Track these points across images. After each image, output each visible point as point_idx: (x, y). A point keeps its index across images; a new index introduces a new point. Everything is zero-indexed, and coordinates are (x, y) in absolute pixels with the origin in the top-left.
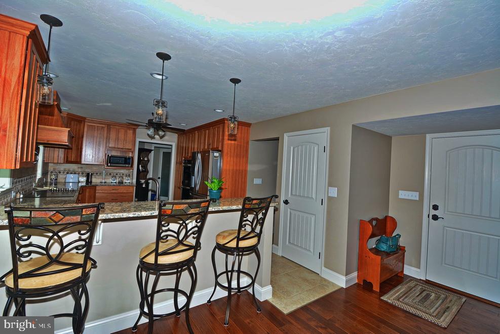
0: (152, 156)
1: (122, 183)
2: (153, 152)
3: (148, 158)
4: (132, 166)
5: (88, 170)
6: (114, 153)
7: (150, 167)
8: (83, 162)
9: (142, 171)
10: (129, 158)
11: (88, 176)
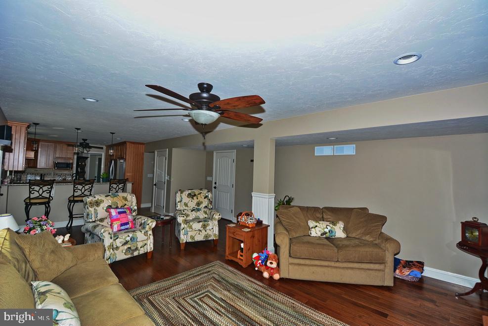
0: (88, 161)
1: (65, 180)
2: (89, 159)
3: (85, 163)
4: (72, 168)
5: (42, 172)
6: (60, 161)
7: (87, 169)
8: (38, 167)
9: (81, 172)
10: (70, 164)
11: (41, 176)
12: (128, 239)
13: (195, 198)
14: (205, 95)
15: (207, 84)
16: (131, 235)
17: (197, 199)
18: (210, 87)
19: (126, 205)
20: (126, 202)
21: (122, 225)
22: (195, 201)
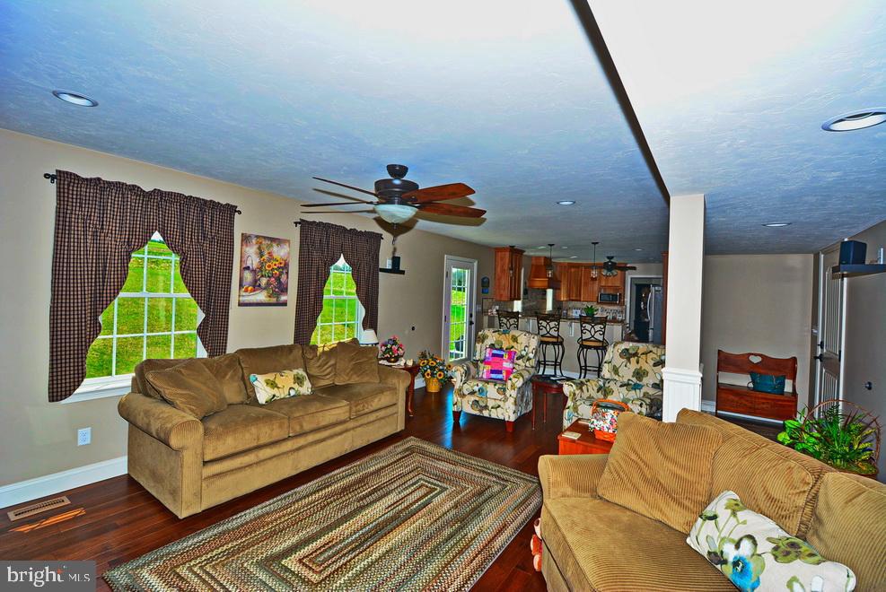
12: (476, 388)
13: (633, 360)
14: (397, 182)
15: (400, 166)
16: (480, 385)
17: (638, 362)
18: (403, 170)
19: (513, 347)
20: (515, 344)
21: (492, 372)
22: (633, 366)
